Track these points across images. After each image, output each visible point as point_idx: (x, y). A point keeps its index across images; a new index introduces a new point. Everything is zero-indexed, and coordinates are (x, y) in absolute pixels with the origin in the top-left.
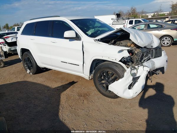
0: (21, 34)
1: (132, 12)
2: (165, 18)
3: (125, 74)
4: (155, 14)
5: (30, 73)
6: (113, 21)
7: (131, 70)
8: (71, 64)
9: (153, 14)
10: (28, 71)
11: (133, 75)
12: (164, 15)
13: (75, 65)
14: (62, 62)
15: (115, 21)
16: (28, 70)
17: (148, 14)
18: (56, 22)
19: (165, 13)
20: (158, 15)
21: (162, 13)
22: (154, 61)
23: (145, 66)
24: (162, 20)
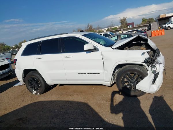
0: (21, 56)
1: (89, 29)
2: (118, 31)
3: (148, 72)
4: (109, 28)
5: (36, 94)
7: (152, 68)
8: (90, 74)
9: (107, 28)
10: (34, 92)
11: (154, 72)
12: (116, 28)
13: (95, 74)
14: (80, 74)
16: (34, 90)
17: (103, 29)
18: (65, 39)
19: (116, 27)
20: (112, 29)
21: (114, 27)
23: (160, 63)
24: (117, 33)
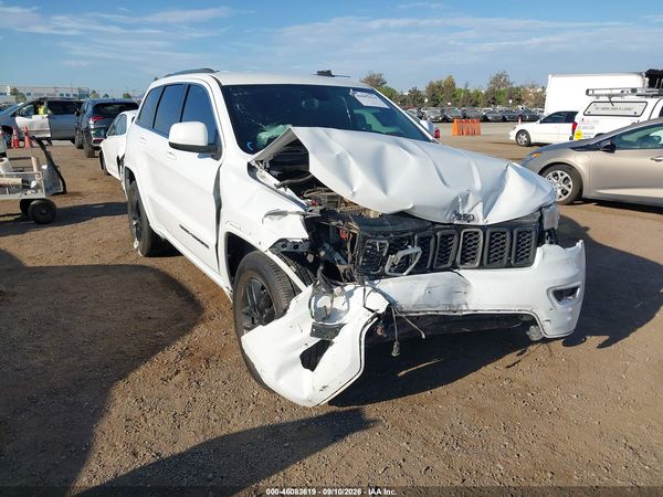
3: (293, 305)
6: (593, 99)
8: (195, 237)
10: (136, 244)
11: (318, 314)
13: (202, 242)
14: (181, 227)
15: (601, 99)
16: (136, 238)
22: (471, 281)
23: (375, 289)
